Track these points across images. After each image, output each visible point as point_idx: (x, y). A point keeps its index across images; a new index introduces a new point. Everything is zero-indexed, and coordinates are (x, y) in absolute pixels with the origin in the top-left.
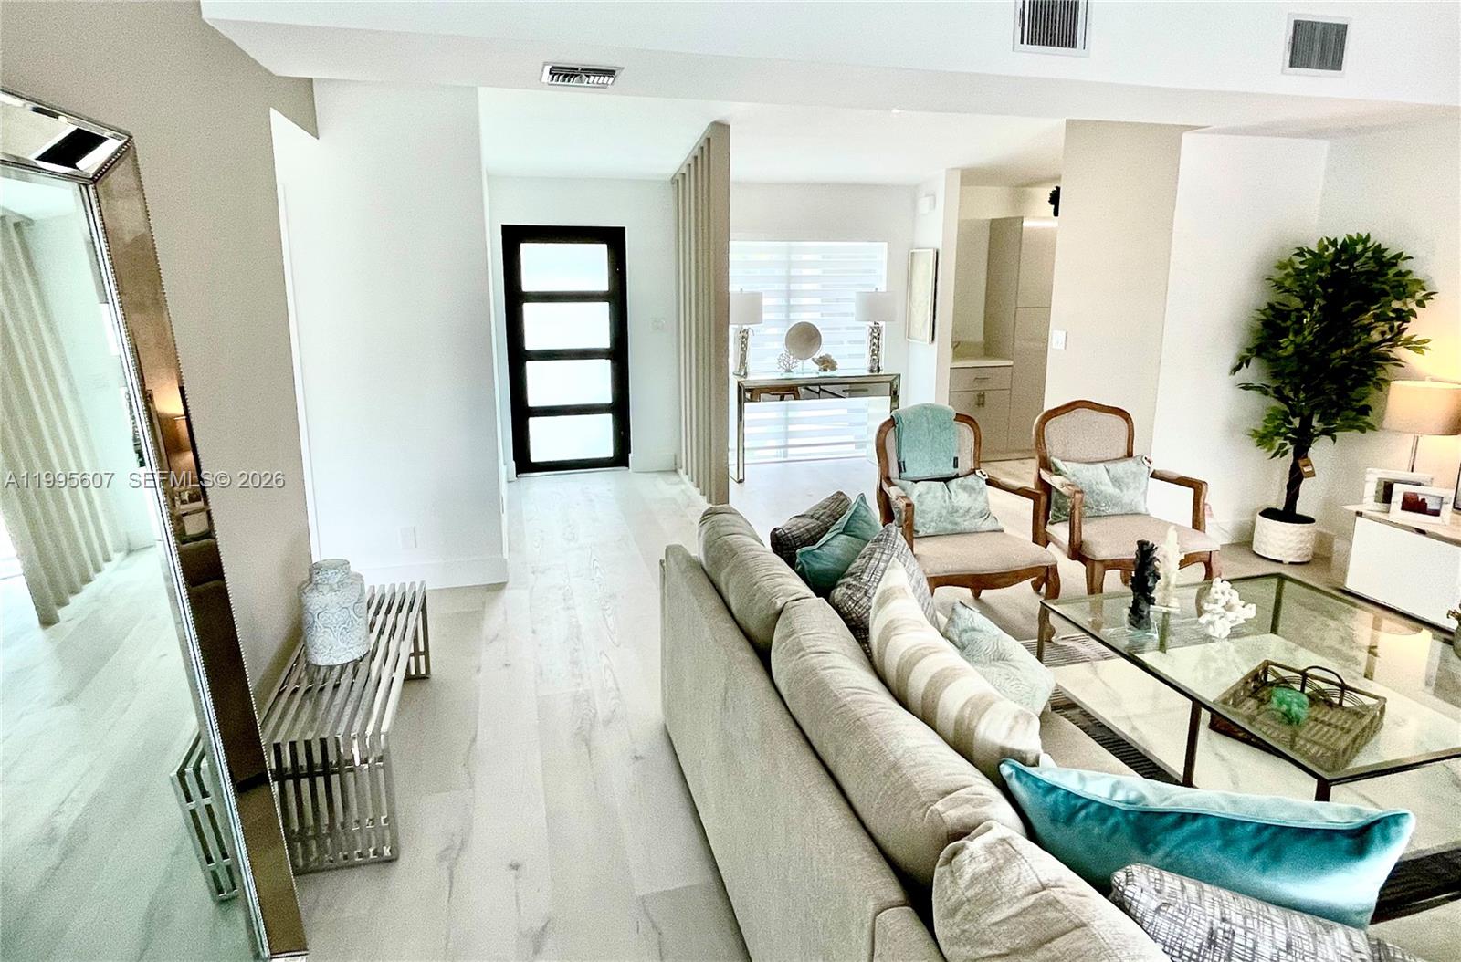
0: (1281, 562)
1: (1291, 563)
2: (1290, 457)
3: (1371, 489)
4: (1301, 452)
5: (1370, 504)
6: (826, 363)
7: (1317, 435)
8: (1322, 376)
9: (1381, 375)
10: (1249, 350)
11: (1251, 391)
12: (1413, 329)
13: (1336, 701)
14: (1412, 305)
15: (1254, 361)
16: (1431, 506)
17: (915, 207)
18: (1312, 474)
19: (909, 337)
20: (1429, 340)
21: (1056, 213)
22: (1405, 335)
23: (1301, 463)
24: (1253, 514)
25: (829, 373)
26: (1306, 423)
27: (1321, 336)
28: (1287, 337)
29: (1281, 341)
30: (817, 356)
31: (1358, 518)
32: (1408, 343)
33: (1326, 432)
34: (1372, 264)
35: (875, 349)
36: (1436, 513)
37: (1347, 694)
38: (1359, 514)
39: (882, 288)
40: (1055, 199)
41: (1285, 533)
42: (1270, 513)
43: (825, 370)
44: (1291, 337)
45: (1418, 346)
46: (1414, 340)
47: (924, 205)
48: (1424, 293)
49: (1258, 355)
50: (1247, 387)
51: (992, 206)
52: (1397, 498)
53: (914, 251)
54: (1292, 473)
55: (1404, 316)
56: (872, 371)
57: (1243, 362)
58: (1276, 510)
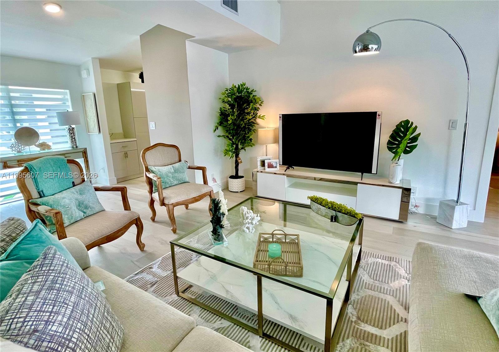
0: (238, 192)
1: (240, 192)
2: (234, 158)
3: (259, 164)
4: (237, 156)
5: (259, 168)
6: (44, 146)
7: (241, 150)
8: (240, 130)
9: (254, 128)
10: (218, 123)
11: (220, 137)
12: (260, 113)
13: (284, 241)
14: (258, 106)
15: (219, 127)
16: (274, 165)
17: (80, 75)
18: (241, 162)
19: (89, 132)
20: (265, 116)
21: (143, 82)
22: (258, 115)
23: (238, 159)
24: (227, 178)
25: (46, 151)
26: (237, 146)
27: (238, 116)
28: (230, 117)
29: (228, 118)
30: (37, 143)
31: (258, 173)
32: (259, 117)
33: (242, 148)
34: (246, 93)
35: (73, 139)
36: (276, 167)
37: (287, 237)
38: (258, 172)
39: (70, 110)
40: (141, 76)
41: (237, 182)
42: (232, 177)
43: (44, 149)
44: (231, 117)
45: (262, 118)
46: (261, 116)
47: (84, 74)
48: (261, 102)
49: (220, 125)
50: (219, 136)
51: (116, 78)
52: (266, 165)
53: (83, 94)
54: (236, 163)
55: (256, 109)
56: (73, 147)
57: (217, 128)
58: (233, 176)
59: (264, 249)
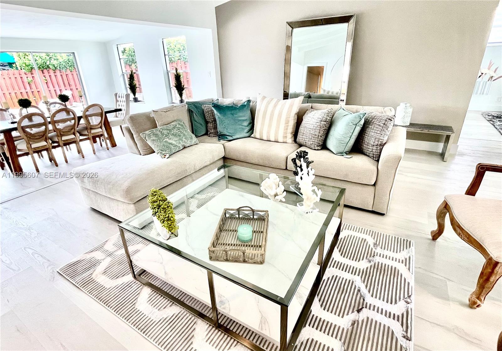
59: (258, 230)
